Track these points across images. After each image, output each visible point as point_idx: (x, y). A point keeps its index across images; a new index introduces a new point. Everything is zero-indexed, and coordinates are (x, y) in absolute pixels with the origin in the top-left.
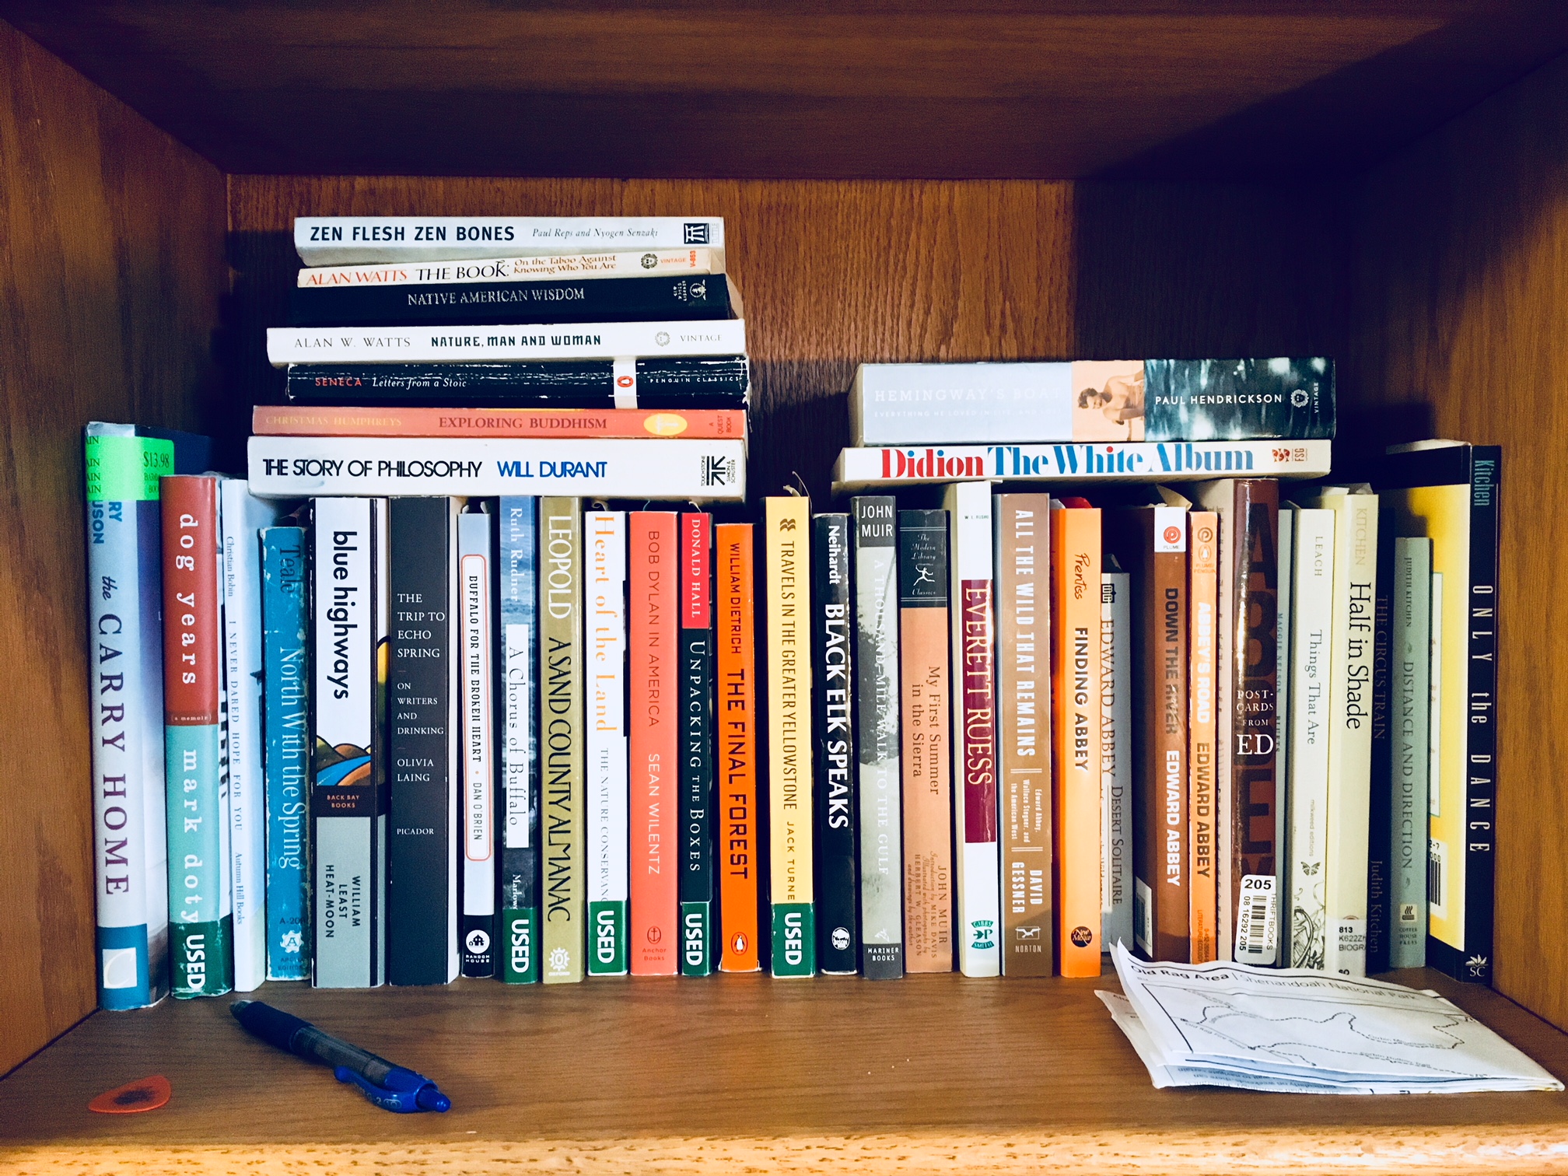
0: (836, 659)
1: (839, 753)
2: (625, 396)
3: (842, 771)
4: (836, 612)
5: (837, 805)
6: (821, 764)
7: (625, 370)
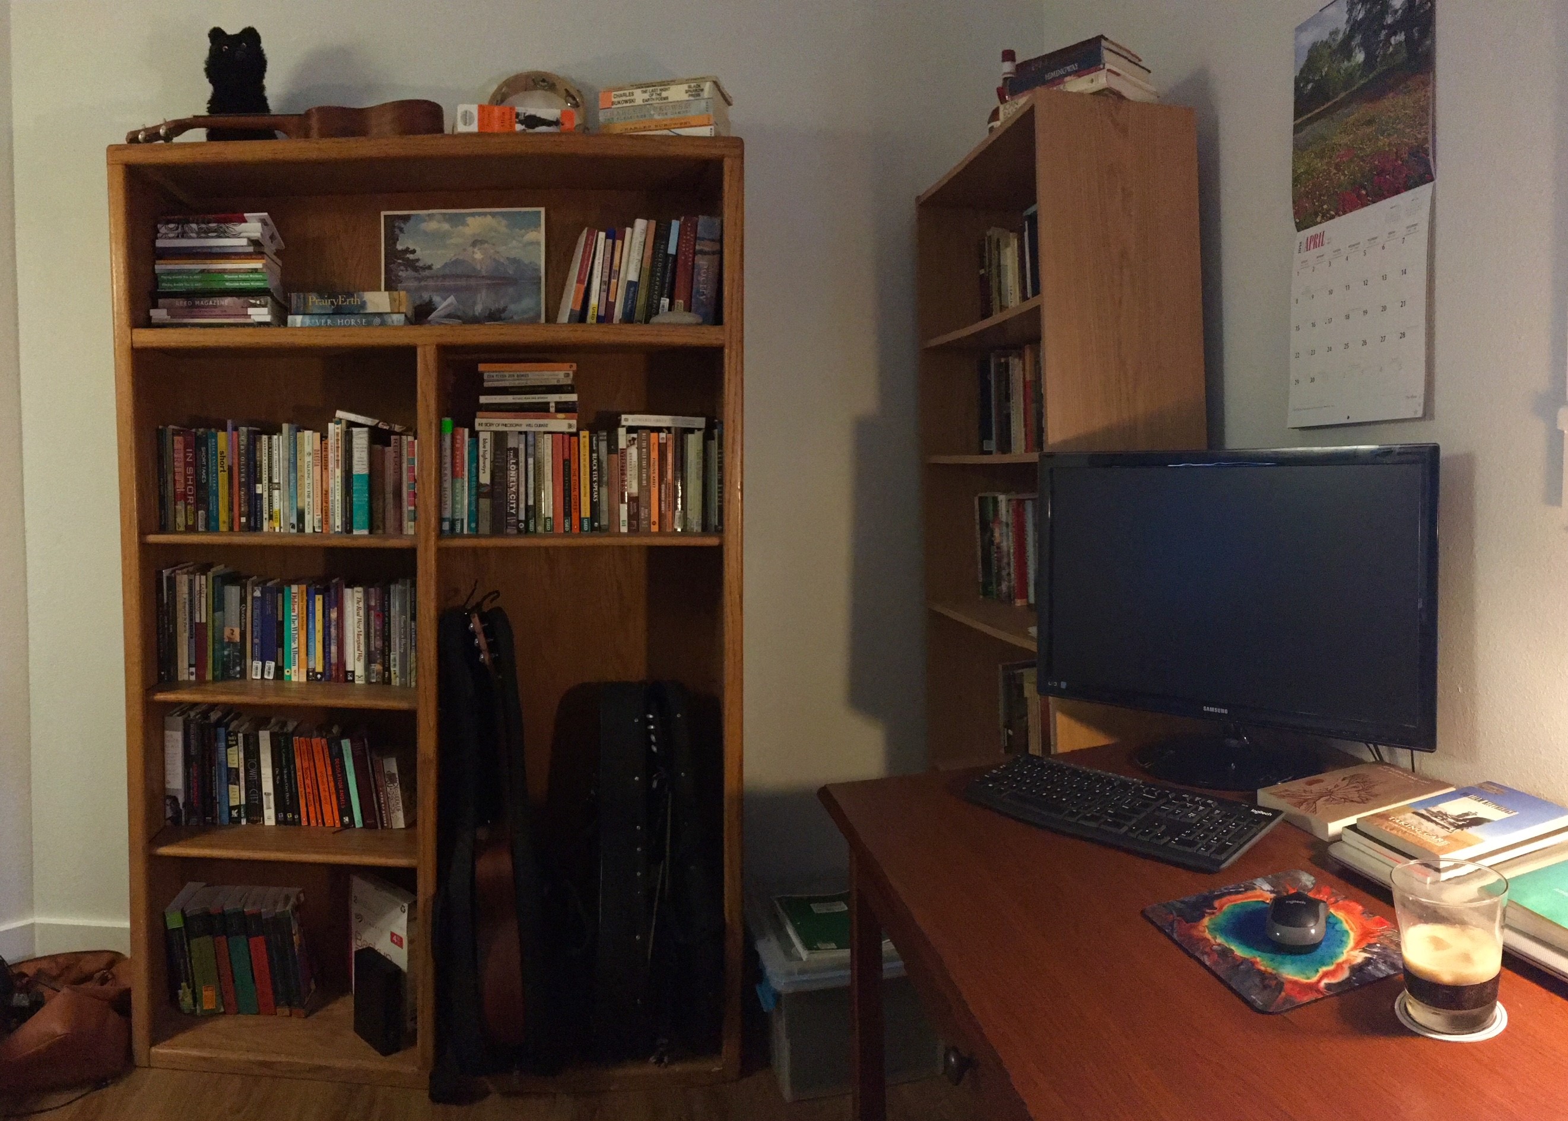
0: (595, 465)
1: (595, 486)
2: (552, 410)
3: (596, 489)
4: (595, 455)
5: (595, 496)
6: (592, 488)
7: (552, 405)
